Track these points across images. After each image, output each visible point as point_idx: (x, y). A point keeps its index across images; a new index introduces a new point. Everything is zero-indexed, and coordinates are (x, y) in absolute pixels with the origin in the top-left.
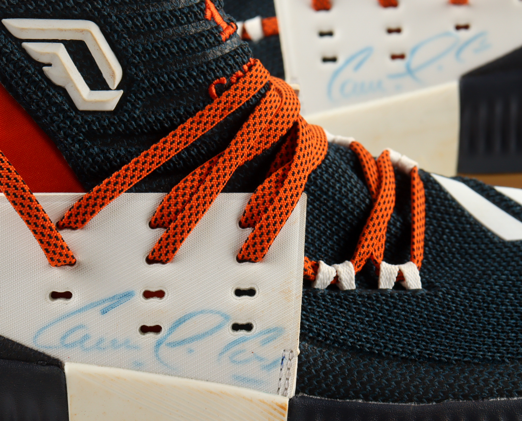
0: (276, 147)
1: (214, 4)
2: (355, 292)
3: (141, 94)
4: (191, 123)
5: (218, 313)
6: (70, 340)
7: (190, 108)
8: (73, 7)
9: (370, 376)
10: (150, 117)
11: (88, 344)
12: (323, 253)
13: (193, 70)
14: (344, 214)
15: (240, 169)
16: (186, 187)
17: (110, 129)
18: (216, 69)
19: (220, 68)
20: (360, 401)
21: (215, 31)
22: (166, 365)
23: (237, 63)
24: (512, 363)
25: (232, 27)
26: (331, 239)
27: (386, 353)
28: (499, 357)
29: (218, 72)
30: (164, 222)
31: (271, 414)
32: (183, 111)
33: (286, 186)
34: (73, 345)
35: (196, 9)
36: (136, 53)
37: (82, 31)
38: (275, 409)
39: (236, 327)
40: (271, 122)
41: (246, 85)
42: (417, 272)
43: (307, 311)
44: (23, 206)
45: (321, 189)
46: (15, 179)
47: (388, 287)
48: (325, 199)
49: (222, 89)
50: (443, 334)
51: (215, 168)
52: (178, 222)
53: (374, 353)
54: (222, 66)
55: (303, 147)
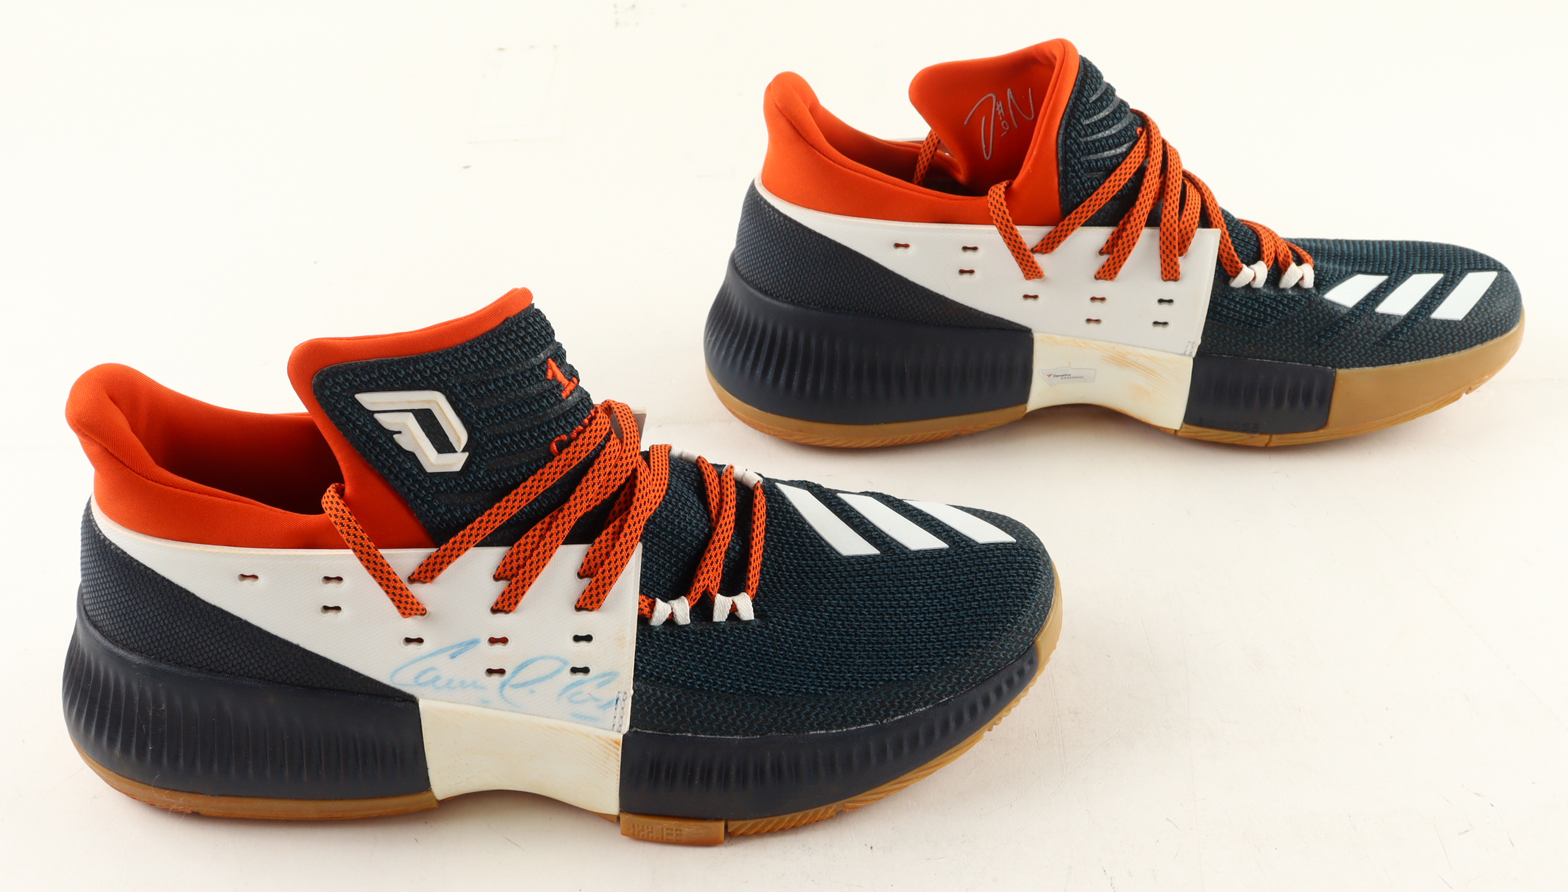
0: (615, 496)
1: (556, 363)
2: (690, 628)
3: (485, 456)
4: (533, 481)
5: (557, 658)
6: (422, 680)
7: (532, 465)
8: (420, 381)
9: (699, 712)
10: (494, 476)
11: (438, 683)
12: (661, 585)
13: (535, 431)
14: (682, 546)
15: (579, 522)
16: (527, 543)
17: (457, 490)
18: (556, 428)
19: (560, 426)
20: (690, 735)
21: (555, 391)
22: (510, 703)
23: (577, 419)
24: (834, 696)
25: (574, 383)
26: (669, 571)
27: (715, 689)
28: (822, 690)
29: (559, 431)
30: (506, 576)
31: (606, 748)
32: (525, 468)
33: (622, 540)
34: (426, 684)
35: (538, 372)
36: (480, 419)
37: (429, 402)
38: (610, 744)
39: (574, 670)
40: (610, 473)
41: (586, 441)
42: (751, 604)
43: (641, 652)
44: (375, 570)
45: (660, 527)
46: (368, 546)
47: (722, 620)
48: (663, 535)
49: (563, 446)
50: (771, 668)
51: (554, 525)
52: (520, 577)
53: (703, 689)
54: (562, 425)
55: (642, 488)
